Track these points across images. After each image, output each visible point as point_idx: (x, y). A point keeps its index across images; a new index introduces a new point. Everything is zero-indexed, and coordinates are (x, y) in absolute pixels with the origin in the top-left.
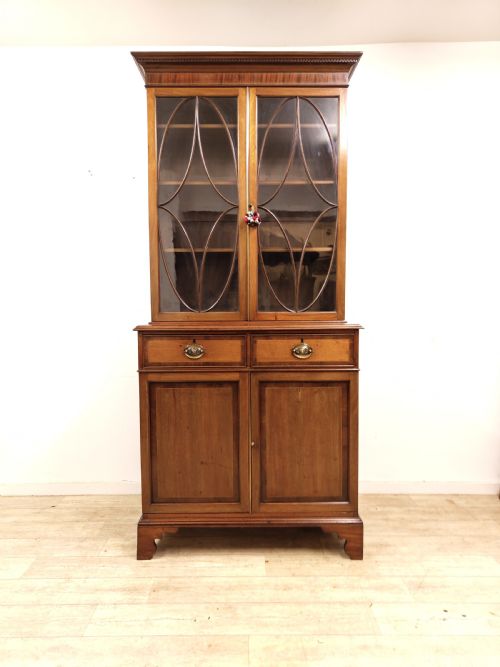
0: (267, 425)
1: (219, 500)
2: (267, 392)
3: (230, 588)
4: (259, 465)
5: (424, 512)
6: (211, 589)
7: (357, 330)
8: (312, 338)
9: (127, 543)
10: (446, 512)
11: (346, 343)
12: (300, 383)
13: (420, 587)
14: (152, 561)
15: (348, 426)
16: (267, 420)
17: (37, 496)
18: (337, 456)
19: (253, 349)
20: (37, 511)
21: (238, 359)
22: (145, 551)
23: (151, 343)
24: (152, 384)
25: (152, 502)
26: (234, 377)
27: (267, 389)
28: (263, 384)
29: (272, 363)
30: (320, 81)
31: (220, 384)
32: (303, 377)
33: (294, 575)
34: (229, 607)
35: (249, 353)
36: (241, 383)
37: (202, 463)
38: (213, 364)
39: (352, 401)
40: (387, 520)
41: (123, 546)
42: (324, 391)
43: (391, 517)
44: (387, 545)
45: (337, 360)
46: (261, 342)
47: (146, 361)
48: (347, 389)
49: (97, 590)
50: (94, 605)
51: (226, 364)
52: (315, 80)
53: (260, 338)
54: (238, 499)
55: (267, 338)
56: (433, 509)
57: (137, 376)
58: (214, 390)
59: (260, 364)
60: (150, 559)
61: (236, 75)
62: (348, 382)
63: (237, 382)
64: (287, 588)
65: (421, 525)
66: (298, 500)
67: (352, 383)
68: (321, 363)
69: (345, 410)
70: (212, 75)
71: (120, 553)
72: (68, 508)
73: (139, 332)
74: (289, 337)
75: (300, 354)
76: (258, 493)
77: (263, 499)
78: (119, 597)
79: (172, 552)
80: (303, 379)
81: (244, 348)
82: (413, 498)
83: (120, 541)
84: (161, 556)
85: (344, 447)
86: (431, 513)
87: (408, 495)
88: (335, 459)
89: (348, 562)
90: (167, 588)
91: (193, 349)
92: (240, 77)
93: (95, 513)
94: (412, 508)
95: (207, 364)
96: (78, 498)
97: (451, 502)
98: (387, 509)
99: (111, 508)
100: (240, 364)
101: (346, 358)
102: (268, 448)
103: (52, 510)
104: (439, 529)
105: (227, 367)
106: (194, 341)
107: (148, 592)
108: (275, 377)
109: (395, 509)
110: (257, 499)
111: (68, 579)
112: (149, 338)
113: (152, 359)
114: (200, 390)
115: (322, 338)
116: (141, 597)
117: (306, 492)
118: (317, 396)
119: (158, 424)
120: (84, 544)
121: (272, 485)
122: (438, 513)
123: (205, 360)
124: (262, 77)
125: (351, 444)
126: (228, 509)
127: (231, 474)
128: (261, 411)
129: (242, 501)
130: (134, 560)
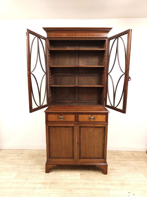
0: (82, 138)
1: (68, 158)
2: (82, 129)
3: (71, 184)
4: (79, 149)
5: (125, 158)
6: (66, 184)
7: (108, 113)
8: (95, 115)
9: (43, 167)
10: (131, 158)
11: (105, 116)
12: (91, 127)
13: (123, 184)
14: (50, 173)
15: (104, 139)
16: (82, 137)
17: (17, 150)
18: (101, 147)
19: (78, 117)
20: (17, 155)
21: (74, 120)
22: (48, 171)
23: (49, 115)
24: (49, 127)
25: (50, 158)
26: (73, 125)
27: (82, 128)
28: (80, 127)
29: (83, 122)
30: (99, 36)
31: (68, 127)
32: (92, 125)
33: (88, 180)
34: (70, 190)
35: (77, 118)
36: (74, 127)
37: (63, 148)
38: (67, 121)
39: (106, 132)
40: (114, 160)
41: (42, 168)
42: (98, 129)
43: (116, 159)
44: (114, 169)
45: (102, 121)
46: (80, 116)
47: (48, 120)
48: (105, 129)
49: (35, 183)
50: (34, 188)
51: (70, 121)
52: (98, 36)
53: (80, 114)
54: (73, 158)
55: (82, 114)
56: (128, 157)
57: (45, 124)
58: (67, 129)
59: (80, 122)
60: (49, 173)
61: (74, 34)
62: (105, 127)
63: (73, 127)
64: (86, 184)
65: (124, 162)
66: (90, 158)
67: (106, 127)
68: (97, 122)
69: (104, 134)
70: (67, 34)
71: (41, 170)
72: (26, 154)
73: (46, 113)
74: (88, 115)
75: (91, 119)
76: (78, 156)
77: (80, 158)
78: (41, 186)
79: (55, 171)
80: (92, 126)
81: (75, 117)
82: (122, 152)
83: (40, 166)
84: (52, 172)
85: (103, 144)
86: (127, 158)
87: (120, 151)
88: (100, 148)
89: (103, 175)
90: (54, 183)
91: (61, 117)
92: (75, 35)
93: (34, 156)
94: (122, 156)
95: (65, 121)
96: (29, 151)
97: (133, 154)
98: (115, 156)
99: (38, 154)
100: (74, 122)
101: (104, 120)
102: (82, 144)
103: (22, 155)
104: (129, 164)
105: (70, 122)
106: (61, 115)
107: (49, 184)
108: (84, 125)
109: (117, 156)
110: (78, 158)
111: (27, 179)
112: (48, 114)
113: (49, 120)
114: (63, 128)
115: (98, 115)
116: (47, 186)
117: (92, 156)
118: (96, 131)
119: (51, 137)
120: (31, 167)
121: (83, 154)
122: (129, 158)
123: (64, 120)
124: (82, 34)
125: (105, 144)
126: (70, 160)
127: (71, 151)
128: (80, 135)
129: (74, 158)
130: (45, 173)
